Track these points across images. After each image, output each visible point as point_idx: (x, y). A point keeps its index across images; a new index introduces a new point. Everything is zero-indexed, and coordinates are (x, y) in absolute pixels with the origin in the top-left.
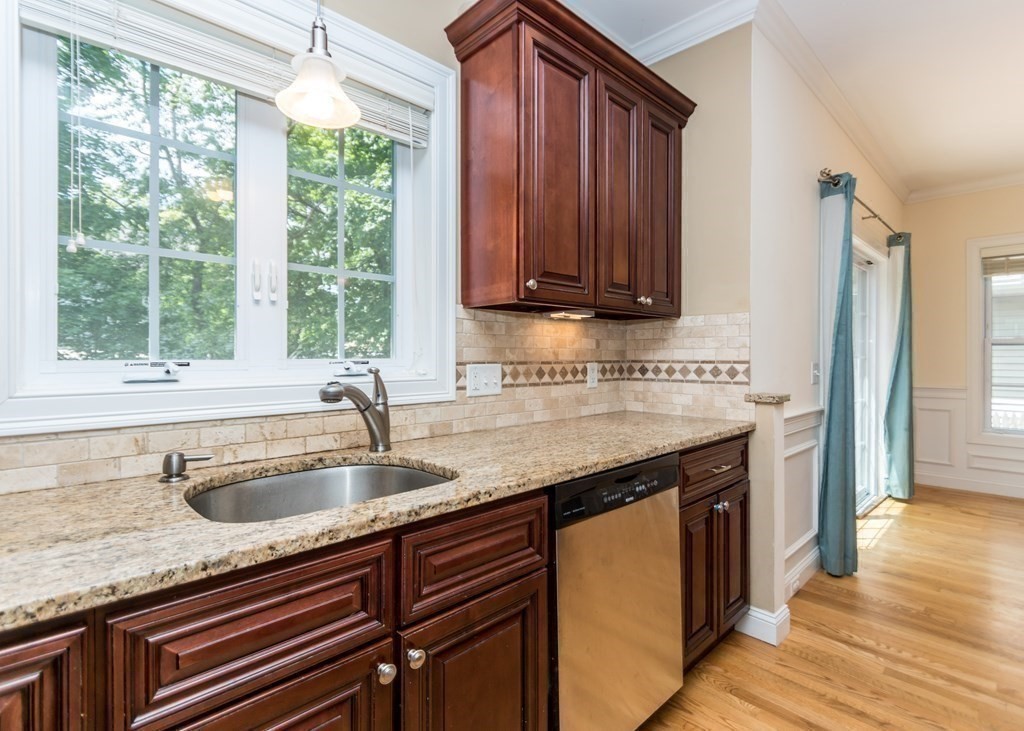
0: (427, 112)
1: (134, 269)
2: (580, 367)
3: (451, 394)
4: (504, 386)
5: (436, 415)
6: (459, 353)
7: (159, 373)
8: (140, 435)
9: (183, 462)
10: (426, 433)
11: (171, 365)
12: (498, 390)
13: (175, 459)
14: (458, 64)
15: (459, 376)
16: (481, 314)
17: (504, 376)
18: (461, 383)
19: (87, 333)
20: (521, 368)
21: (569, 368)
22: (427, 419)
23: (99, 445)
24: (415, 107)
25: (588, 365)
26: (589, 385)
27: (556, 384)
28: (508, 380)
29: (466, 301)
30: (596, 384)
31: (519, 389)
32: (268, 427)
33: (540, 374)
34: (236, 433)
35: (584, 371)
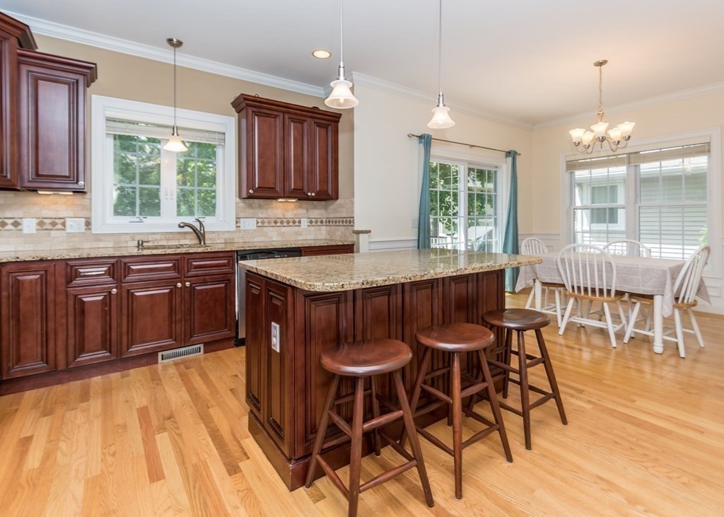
0: (224, 134)
1: (151, 172)
2: (297, 220)
3: (233, 228)
4: (258, 226)
5: (227, 236)
6: (237, 214)
7: (138, 220)
8: (133, 236)
9: (143, 242)
10: (223, 241)
11: (141, 217)
12: (255, 228)
13: (140, 242)
14: (237, 114)
15: (237, 222)
16: (247, 201)
17: (258, 223)
18: (238, 225)
19: (129, 208)
20: (266, 220)
21: (291, 220)
22: (224, 237)
23: (123, 238)
24: (219, 133)
25: (302, 220)
26: (302, 227)
27: (284, 226)
28: (260, 224)
29: (240, 197)
30: (306, 227)
31: (265, 228)
32: (167, 236)
33: (276, 222)
34: (158, 237)
35: (300, 222)
